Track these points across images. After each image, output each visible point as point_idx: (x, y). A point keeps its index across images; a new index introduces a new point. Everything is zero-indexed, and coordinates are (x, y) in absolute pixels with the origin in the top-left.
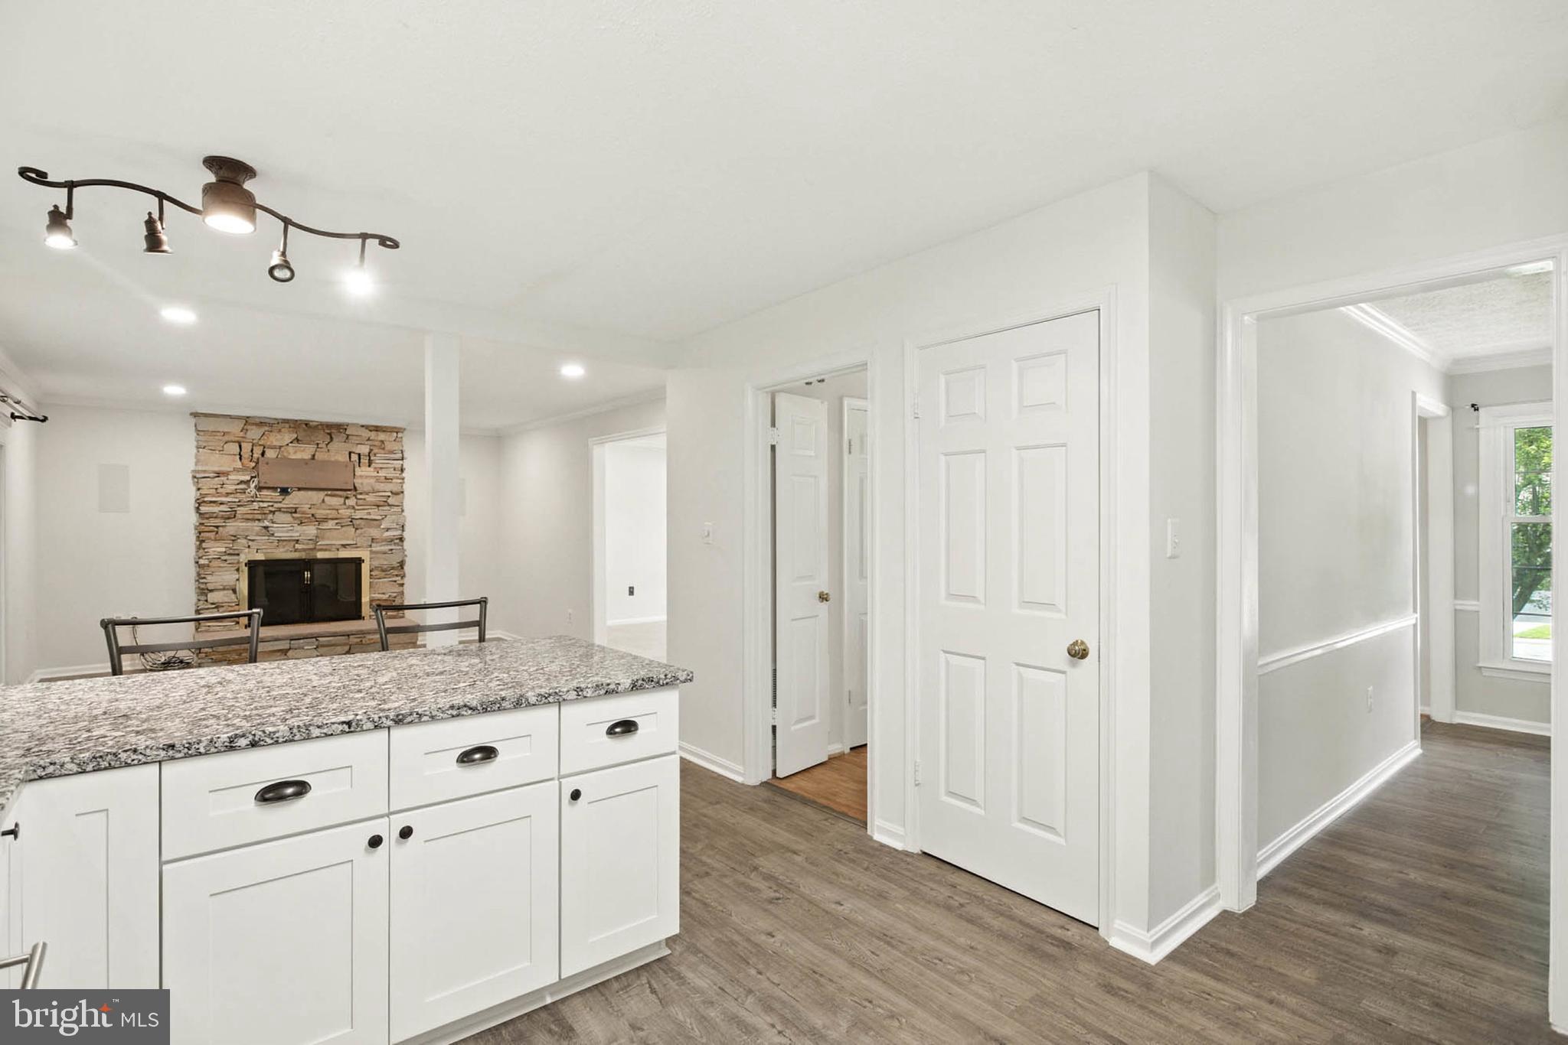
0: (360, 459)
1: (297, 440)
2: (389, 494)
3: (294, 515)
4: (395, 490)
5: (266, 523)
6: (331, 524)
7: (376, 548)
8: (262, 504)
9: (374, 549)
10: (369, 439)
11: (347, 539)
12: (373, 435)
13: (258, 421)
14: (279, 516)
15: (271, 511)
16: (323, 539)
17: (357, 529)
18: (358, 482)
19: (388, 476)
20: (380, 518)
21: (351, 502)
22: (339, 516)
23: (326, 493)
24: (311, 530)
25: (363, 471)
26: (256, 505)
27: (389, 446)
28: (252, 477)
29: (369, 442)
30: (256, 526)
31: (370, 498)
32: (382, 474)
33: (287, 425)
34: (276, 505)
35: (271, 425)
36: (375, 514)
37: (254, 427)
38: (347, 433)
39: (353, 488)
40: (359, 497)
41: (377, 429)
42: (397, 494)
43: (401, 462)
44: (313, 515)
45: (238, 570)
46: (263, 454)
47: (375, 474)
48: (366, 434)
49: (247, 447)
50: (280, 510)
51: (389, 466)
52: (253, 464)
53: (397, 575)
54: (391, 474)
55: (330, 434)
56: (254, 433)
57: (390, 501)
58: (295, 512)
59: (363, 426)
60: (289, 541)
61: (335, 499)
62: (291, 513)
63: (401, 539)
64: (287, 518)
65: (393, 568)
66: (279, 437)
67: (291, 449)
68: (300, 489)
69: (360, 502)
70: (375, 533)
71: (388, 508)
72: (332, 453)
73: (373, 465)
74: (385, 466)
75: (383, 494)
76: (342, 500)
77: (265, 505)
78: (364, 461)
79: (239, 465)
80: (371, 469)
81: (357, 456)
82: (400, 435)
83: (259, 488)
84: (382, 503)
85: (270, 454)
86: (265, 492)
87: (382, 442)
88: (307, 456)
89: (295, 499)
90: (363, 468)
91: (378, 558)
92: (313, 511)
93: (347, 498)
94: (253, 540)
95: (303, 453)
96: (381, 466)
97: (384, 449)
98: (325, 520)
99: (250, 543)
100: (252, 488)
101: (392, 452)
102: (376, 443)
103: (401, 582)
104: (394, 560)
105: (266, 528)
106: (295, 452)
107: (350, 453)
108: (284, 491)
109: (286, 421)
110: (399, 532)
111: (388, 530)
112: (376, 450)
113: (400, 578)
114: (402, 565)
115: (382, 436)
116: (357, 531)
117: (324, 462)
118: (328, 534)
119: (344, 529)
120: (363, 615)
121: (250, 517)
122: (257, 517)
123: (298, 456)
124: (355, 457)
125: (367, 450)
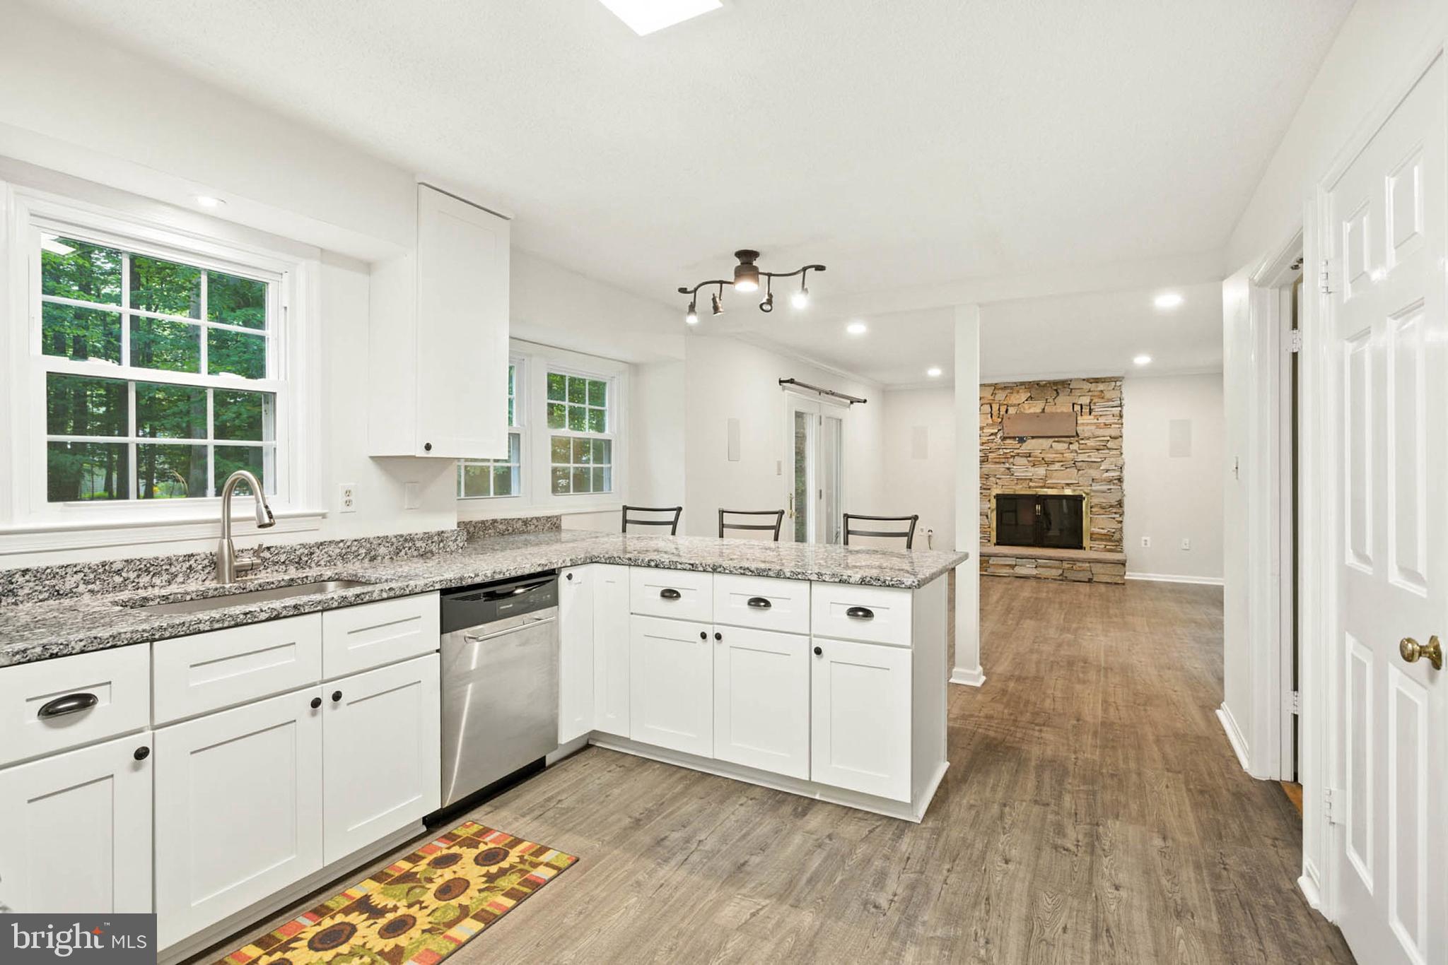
0: (1082, 408)
1: (1031, 398)
2: (1109, 438)
3: (1029, 459)
4: (1113, 434)
5: (1007, 465)
6: (1057, 466)
7: (1096, 487)
8: (1005, 451)
9: (1093, 488)
10: (1090, 391)
11: (1071, 479)
12: (1092, 387)
13: (1003, 386)
14: (1018, 460)
15: (1012, 456)
16: (1051, 478)
17: (1079, 470)
18: (1080, 429)
19: (1107, 422)
20: (1099, 460)
21: (1075, 447)
22: (1064, 459)
23: (1053, 439)
24: (1041, 471)
25: (1085, 419)
26: (1001, 452)
27: (1108, 395)
28: (999, 430)
29: (1090, 393)
30: (1001, 468)
31: (1091, 443)
32: (1102, 420)
33: (1023, 387)
34: (1016, 451)
35: (1012, 388)
36: (1095, 456)
37: (1000, 391)
38: (1071, 387)
39: (1075, 434)
40: (1081, 442)
41: (1097, 381)
42: (1116, 438)
43: (1120, 409)
44: (1043, 459)
45: (989, 501)
46: (1007, 411)
47: (1095, 421)
48: (1087, 386)
49: (995, 407)
50: (1018, 455)
51: (1108, 413)
52: (1000, 420)
53: (1115, 513)
54: (1110, 420)
55: (1056, 390)
56: (1001, 396)
57: (1109, 445)
58: (1030, 456)
59: (1084, 380)
60: (1026, 479)
61: (1061, 444)
62: (1027, 457)
63: (1120, 480)
64: (1024, 461)
65: (1111, 506)
66: (1018, 397)
67: (1026, 406)
68: (1033, 438)
69: (1082, 446)
70: (1094, 473)
71: (1107, 451)
72: (1057, 406)
73: (1093, 413)
74: (1104, 413)
75: (1103, 438)
76: (1066, 445)
77: (1008, 451)
78: (1086, 410)
79: (990, 421)
80: (1092, 417)
81: (1079, 407)
82: (1118, 383)
83: (1004, 439)
84: (1102, 447)
85: (1012, 411)
86: (1008, 441)
87: (1102, 391)
88: (1038, 410)
89: (1030, 445)
90: (1084, 417)
91: (1098, 497)
92: (1042, 456)
93: (1071, 443)
94: (999, 479)
95: (1036, 408)
96: (1101, 413)
97: (1103, 398)
98: (1053, 462)
99: (998, 481)
100: (998, 440)
101: (1109, 400)
102: (1096, 394)
103: (1120, 519)
104: (1113, 499)
105: (1009, 469)
106: (1030, 408)
107: (1073, 404)
108: (1022, 440)
109: (1022, 384)
110: (1118, 473)
111: (1107, 471)
112: (1095, 400)
113: (1118, 516)
114: (1120, 504)
115: (1101, 387)
116: (1080, 472)
117: (1053, 415)
118: (1055, 474)
119: (1068, 470)
120: (1084, 545)
121: (997, 460)
122: (1003, 460)
123: (1032, 411)
124: (1077, 408)
125: (1088, 401)
